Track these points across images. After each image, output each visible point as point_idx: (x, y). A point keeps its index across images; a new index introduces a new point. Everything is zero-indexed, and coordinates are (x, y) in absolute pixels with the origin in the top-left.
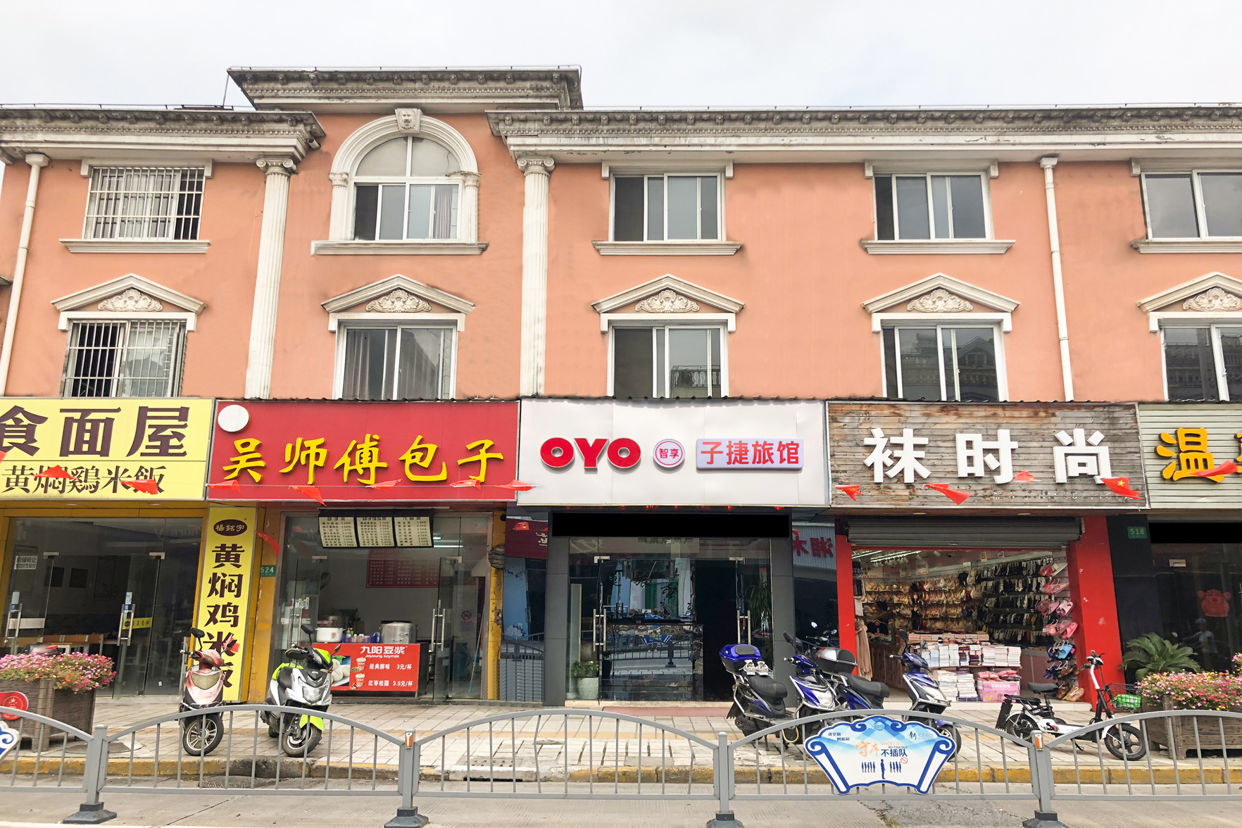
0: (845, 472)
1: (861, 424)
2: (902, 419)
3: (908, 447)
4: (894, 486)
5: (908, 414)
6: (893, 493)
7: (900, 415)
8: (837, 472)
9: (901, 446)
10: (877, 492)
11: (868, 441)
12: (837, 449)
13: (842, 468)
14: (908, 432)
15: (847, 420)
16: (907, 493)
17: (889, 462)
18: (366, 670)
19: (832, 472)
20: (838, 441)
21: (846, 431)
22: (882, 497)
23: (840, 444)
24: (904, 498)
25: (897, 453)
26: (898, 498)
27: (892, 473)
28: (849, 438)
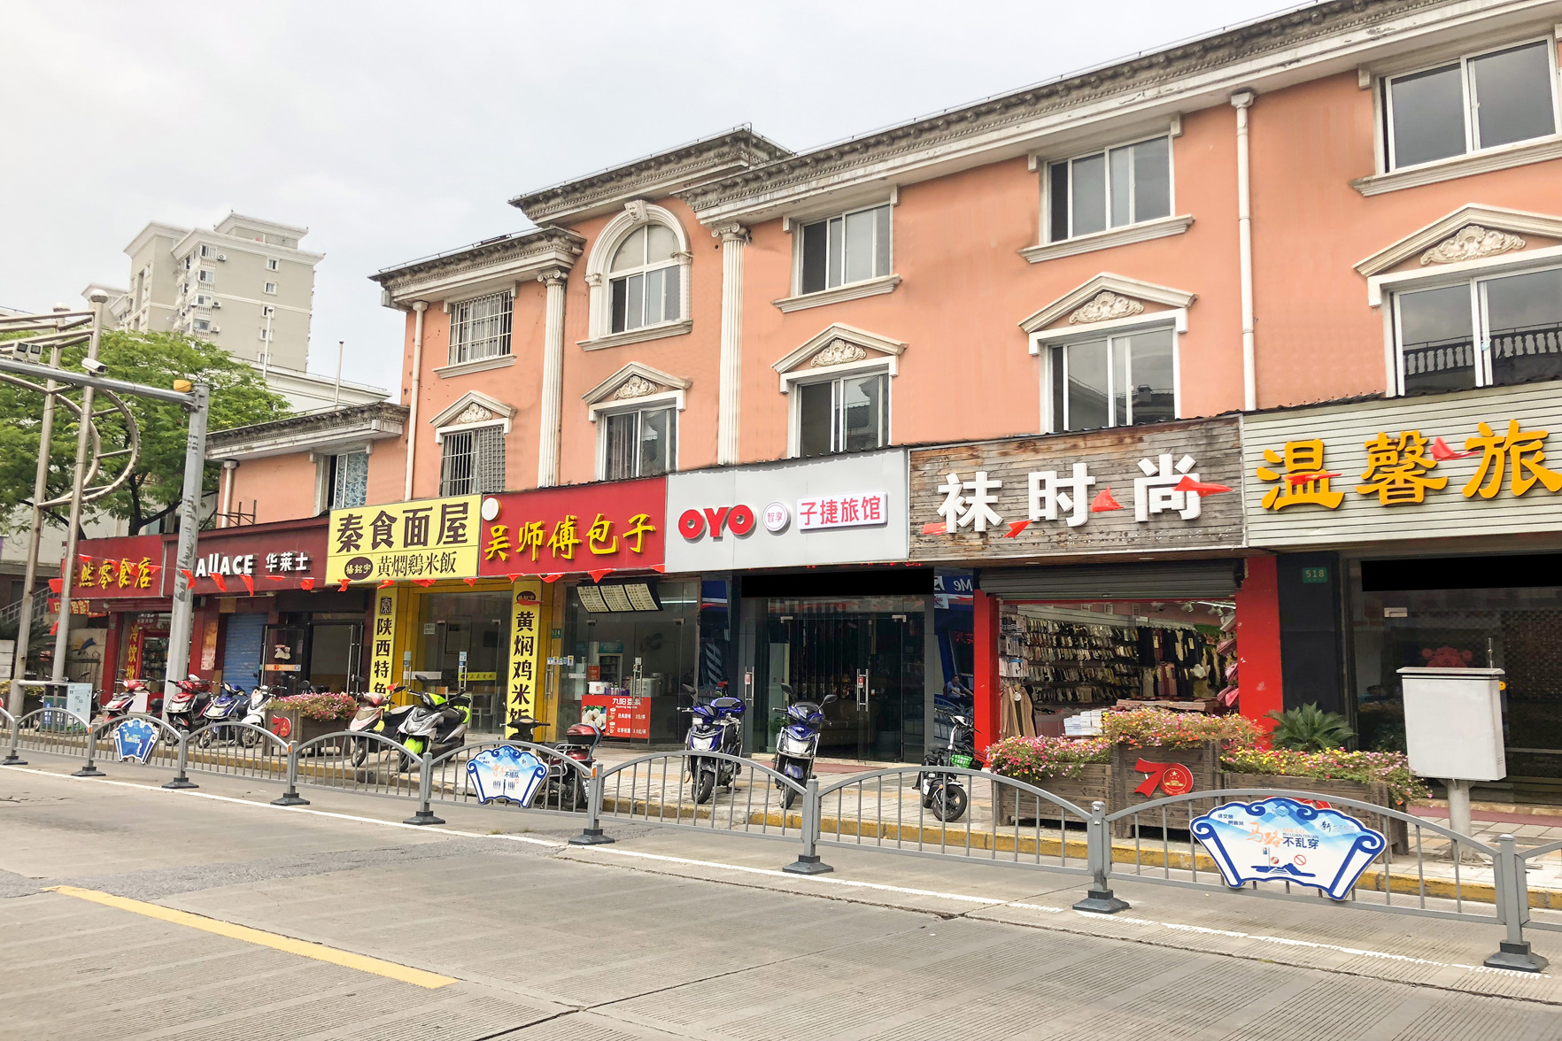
0: (923, 523)
1: (940, 471)
2: (980, 460)
3: (981, 492)
4: (968, 537)
5: (985, 455)
6: (966, 544)
7: (977, 457)
8: (916, 524)
9: (972, 491)
10: (951, 543)
11: (942, 489)
12: (916, 500)
13: (920, 520)
14: (981, 476)
15: (927, 467)
16: (980, 542)
17: (961, 510)
18: (616, 720)
19: (911, 524)
20: (918, 491)
21: (926, 480)
22: (956, 548)
23: (920, 493)
24: (977, 548)
25: (969, 500)
26: (971, 548)
27: (963, 522)
28: (928, 487)
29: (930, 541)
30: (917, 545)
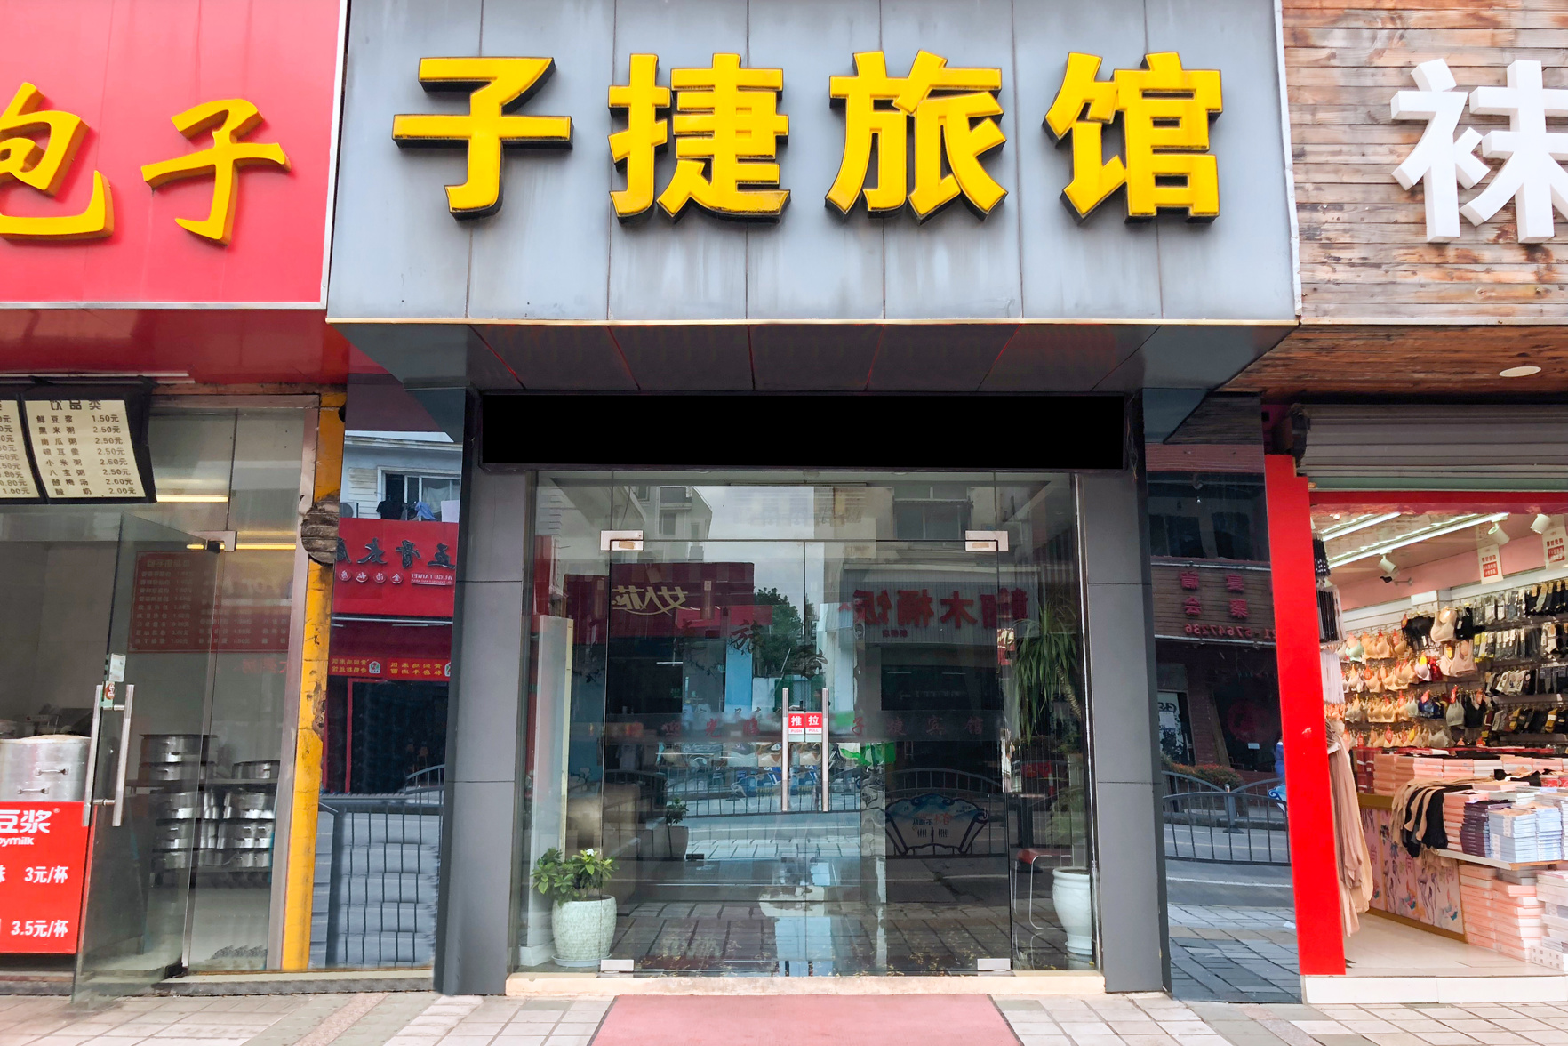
0: (1338, 206)
1: (1380, 53)
2: (1503, 36)
3: (1530, 122)
4: (1487, 255)
5: (1516, 20)
6: (1485, 277)
7: (1496, 25)
8: (1314, 207)
9: (1501, 121)
10: (1436, 273)
11: (1405, 104)
12: (1311, 134)
13: (1329, 196)
14: (1526, 71)
15: (1337, 39)
16: (1526, 274)
17: (1474, 172)
19: (1301, 206)
20: (1314, 109)
21: (1338, 77)
22: (1451, 288)
23: (1322, 116)
24: (1520, 291)
25: (1497, 141)
26: (1500, 291)
27: (1485, 206)
28: (1346, 98)
29: (1365, 263)
30: (1323, 274)
